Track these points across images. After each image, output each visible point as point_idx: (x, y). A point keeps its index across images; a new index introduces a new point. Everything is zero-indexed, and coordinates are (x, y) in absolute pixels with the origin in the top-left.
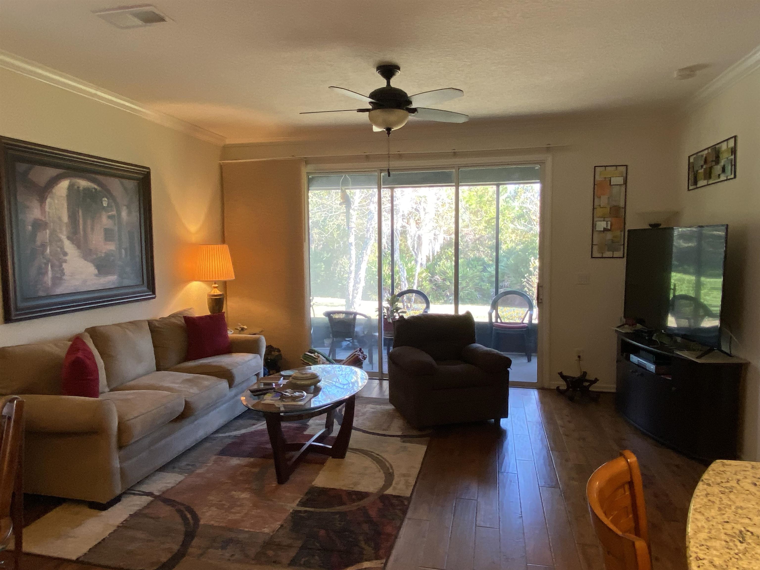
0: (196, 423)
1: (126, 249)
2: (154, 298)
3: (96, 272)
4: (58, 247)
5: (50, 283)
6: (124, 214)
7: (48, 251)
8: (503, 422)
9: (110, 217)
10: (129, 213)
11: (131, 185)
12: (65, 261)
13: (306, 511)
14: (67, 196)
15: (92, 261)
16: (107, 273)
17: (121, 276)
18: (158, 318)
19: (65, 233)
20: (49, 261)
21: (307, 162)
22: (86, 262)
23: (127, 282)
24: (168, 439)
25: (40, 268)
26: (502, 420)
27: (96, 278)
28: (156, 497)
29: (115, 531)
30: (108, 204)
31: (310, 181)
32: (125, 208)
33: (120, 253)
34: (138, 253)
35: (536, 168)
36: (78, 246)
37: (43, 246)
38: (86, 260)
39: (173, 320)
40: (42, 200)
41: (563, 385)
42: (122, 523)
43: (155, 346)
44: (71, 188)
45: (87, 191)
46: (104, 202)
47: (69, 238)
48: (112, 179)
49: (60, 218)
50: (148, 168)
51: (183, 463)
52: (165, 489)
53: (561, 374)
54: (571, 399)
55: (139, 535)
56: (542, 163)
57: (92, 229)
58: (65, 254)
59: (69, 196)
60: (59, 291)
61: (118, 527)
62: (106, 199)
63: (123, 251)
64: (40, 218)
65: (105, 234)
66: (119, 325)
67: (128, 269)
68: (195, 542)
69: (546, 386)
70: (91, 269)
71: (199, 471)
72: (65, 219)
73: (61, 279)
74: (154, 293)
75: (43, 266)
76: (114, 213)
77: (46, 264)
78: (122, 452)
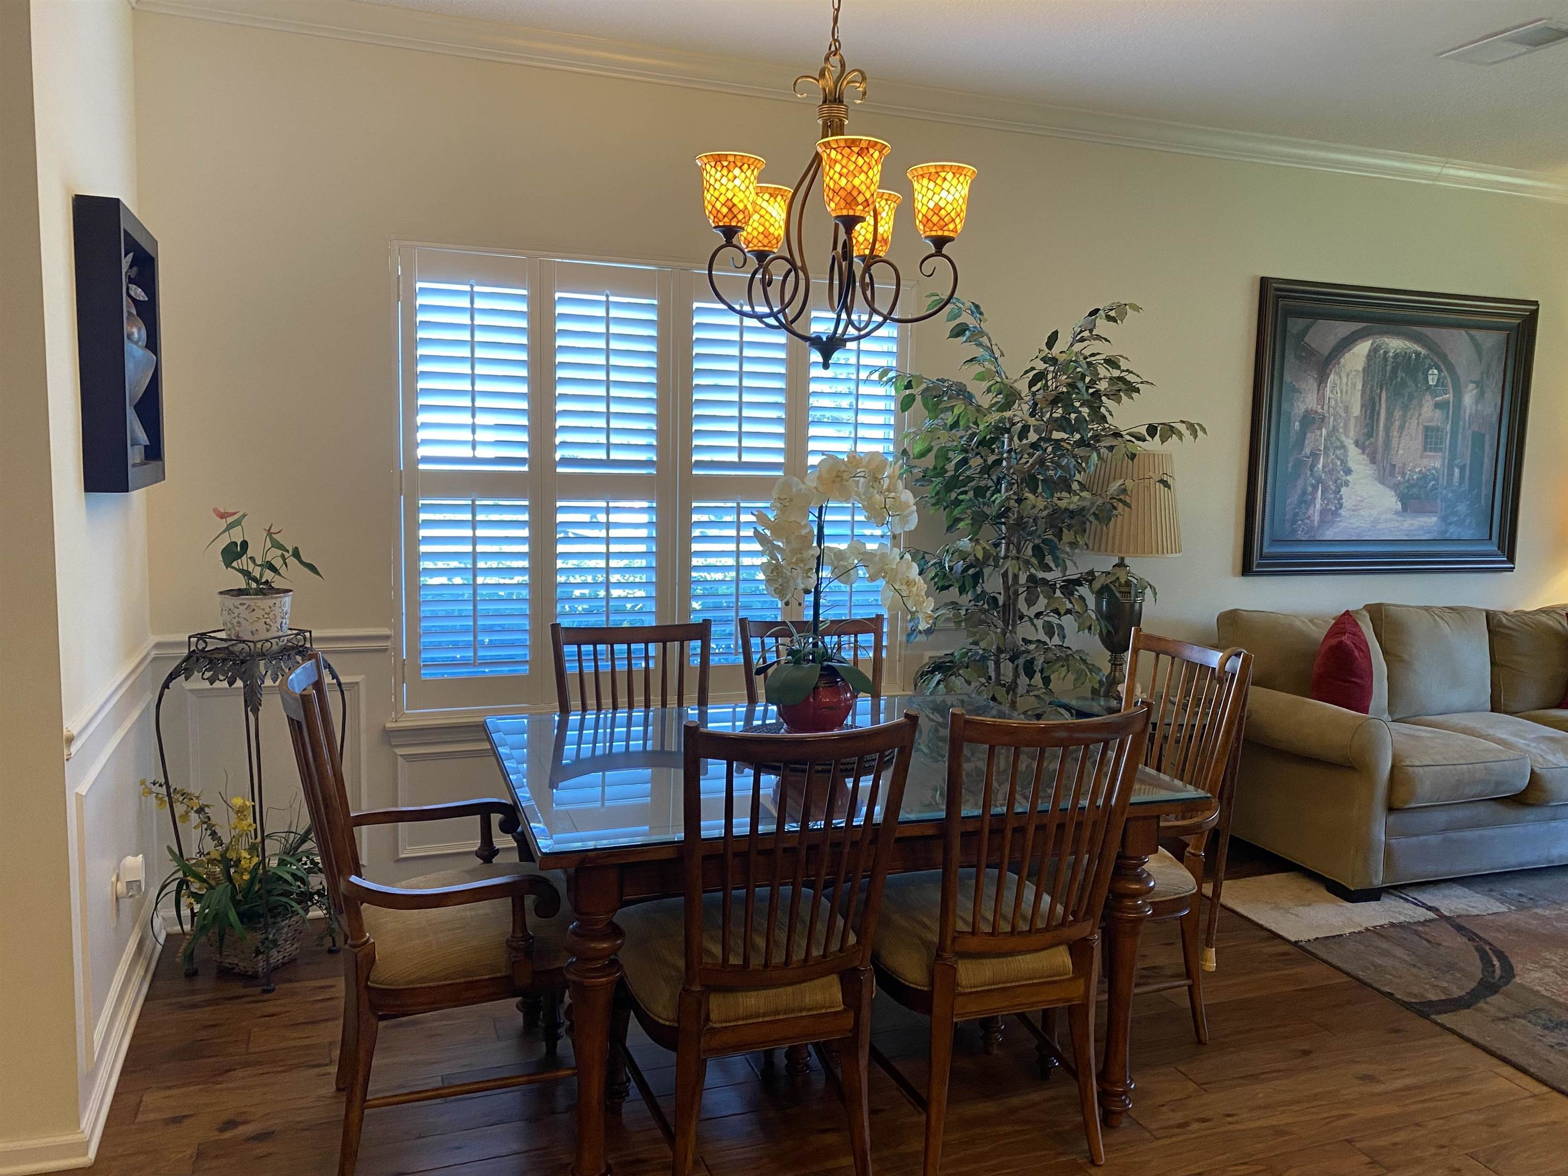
1: (1462, 469)
2: (1512, 569)
3: (1399, 506)
4: (1339, 459)
5: (1317, 518)
6: (1468, 399)
7: (1320, 466)
9: (1437, 406)
10: (1481, 395)
11: (1491, 340)
12: (1347, 484)
14: (1364, 369)
15: (1395, 487)
16: (1420, 511)
17: (1444, 519)
18: (1511, 611)
19: (1352, 434)
20: (1319, 480)
22: (1381, 487)
23: (1454, 532)
25: (1304, 492)
27: (1395, 517)
28: (1442, 917)
29: (1359, 932)
30: (1438, 380)
32: (1471, 386)
33: (1451, 474)
34: (1486, 475)
36: (1373, 460)
37: (1315, 455)
38: (1383, 483)
40: (1322, 379)
42: (1374, 927)
44: (1374, 351)
45: (1402, 361)
46: (1430, 377)
47: (1357, 444)
48: (1454, 331)
49: (1347, 409)
50: (1536, 303)
51: (1513, 889)
52: (1464, 913)
57: (1402, 428)
58: (1348, 472)
59: (1367, 370)
60: (1329, 535)
61: (1367, 929)
62: (1436, 372)
63: (1457, 470)
64: (1314, 409)
65: (1426, 437)
66: (1427, 609)
67: (1462, 508)
68: (1496, 999)
70: (1390, 501)
71: (1540, 911)
72: (1356, 410)
73: (1335, 513)
74: (1511, 559)
75: (1310, 489)
76: (1449, 396)
77: (1315, 488)
78: (1392, 818)
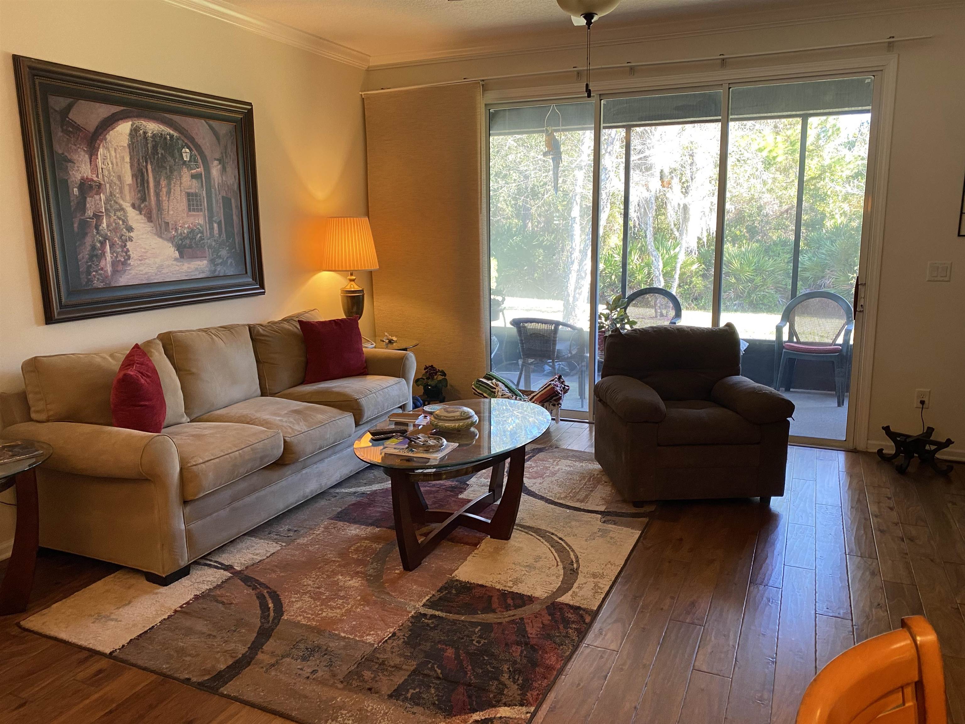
0: (304, 472)
1: (219, 224)
2: (263, 293)
3: (177, 254)
4: (120, 219)
5: (109, 269)
6: (215, 171)
7: (104, 225)
8: (775, 502)
9: (193, 177)
10: (224, 169)
11: (224, 128)
12: (131, 239)
13: (433, 617)
14: (129, 145)
15: (171, 240)
16: (194, 257)
17: (212, 261)
18: (265, 323)
19: (128, 198)
20: (106, 238)
21: (485, 87)
22: (161, 240)
23: (221, 270)
24: (262, 493)
25: (93, 248)
26: (773, 498)
27: (175, 263)
28: (236, 574)
29: (169, 617)
30: (191, 157)
31: (492, 118)
32: (216, 163)
33: (212, 228)
34: (236, 229)
35: (867, 81)
36: (150, 219)
37: (97, 216)
38: (161, 237)
39: (286, 326)
40: (92, 152)
41: (890, 448)
42: (181, 607)
43: (258, 361)
44: (134, 131)
45: (158, 138)
46: (184, 155)
47: (133, 206)
48: (196, 120)
49: (119, 178)
50: (250, 104)
51: (283, 528)
52: (250, 563)
53: (887, 429)
54: (901, 471)
55: (201, 626)
56: (877, 71)
57: (169, 193)
58: (130, 229)
59: (132, 146)
60: (123, 280)
61: (176, 611)
62: (188, 150)
63: (215, 225)
64: (90, 177)
65: (189, 200)
66: (206, 331)
67: (224, 253)
68: (270, 645)
69: (861, 446)
70: (171, 251)
71: (301, 541)
72: (128, 179)
73: (124, 263)
74: (262, 286)
75: (98, 245)
76: (201, 170)
77: (103, 243)
78: (188, 509)
